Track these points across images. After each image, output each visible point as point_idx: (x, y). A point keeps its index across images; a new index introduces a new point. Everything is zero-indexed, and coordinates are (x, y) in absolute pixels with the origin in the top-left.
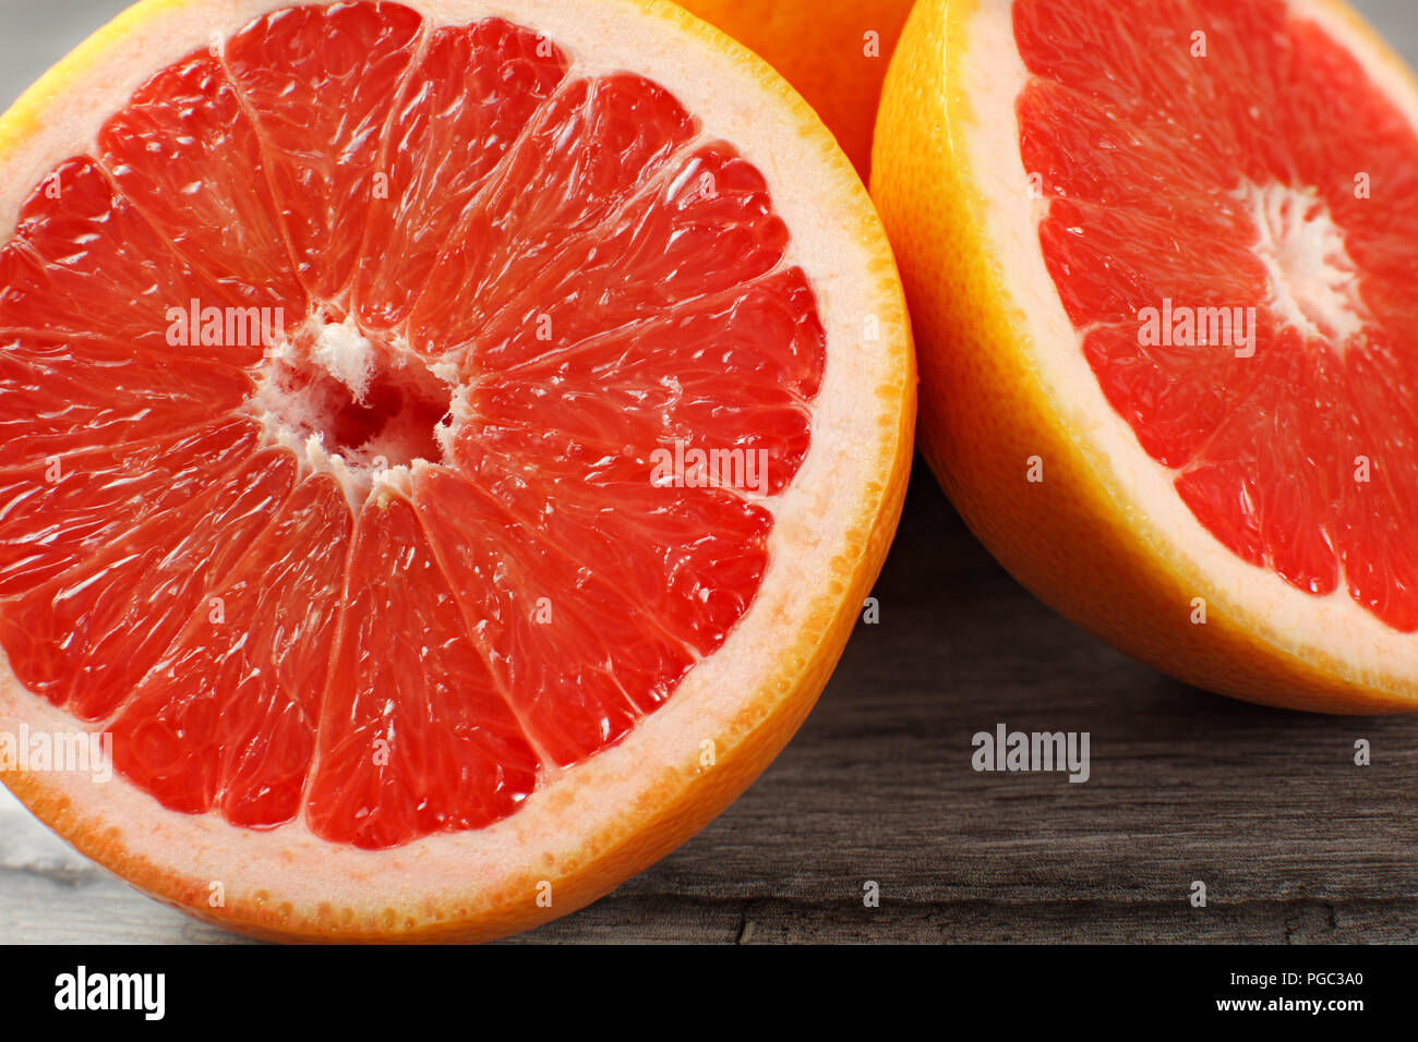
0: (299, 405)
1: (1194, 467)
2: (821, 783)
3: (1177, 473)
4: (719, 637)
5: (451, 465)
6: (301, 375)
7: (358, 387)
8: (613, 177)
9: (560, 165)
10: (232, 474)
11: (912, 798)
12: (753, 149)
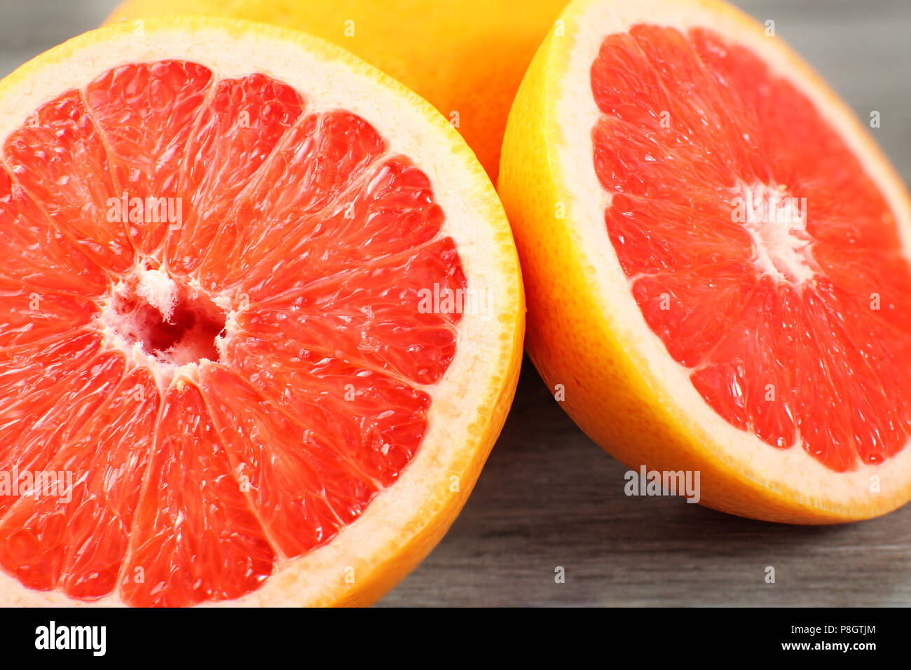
0: (129, 323)
1: (703, 366)
2: (461, 567)
3: (692, 371)
4: (395, 475)
5: (225, 362)
6: (130, 304)
7: (167, 312)
8: (334, 178)
9: (299, 171)
10: (83, 367)
11: (520, 577)
12: (422, 161)
